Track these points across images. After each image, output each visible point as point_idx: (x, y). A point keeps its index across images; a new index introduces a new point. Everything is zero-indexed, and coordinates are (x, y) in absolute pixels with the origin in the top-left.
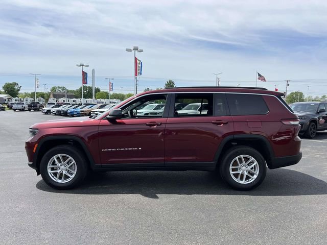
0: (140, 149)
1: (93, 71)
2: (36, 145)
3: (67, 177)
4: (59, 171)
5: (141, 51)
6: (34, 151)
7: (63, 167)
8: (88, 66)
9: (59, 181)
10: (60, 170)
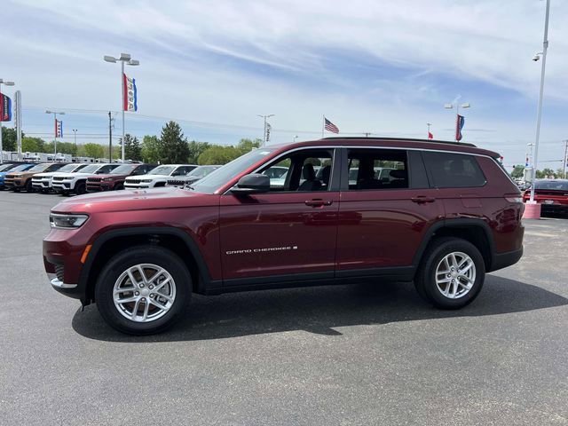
0: (295, 248)
1: (18, 94)
2: (88, 248)
3: (153, 309)
4: (137, 299)
5: (136, 63)
6: (83, 260)
7: (145, 290)
8: (11, 84)
9: (139, 319)
10: (139, 297)
